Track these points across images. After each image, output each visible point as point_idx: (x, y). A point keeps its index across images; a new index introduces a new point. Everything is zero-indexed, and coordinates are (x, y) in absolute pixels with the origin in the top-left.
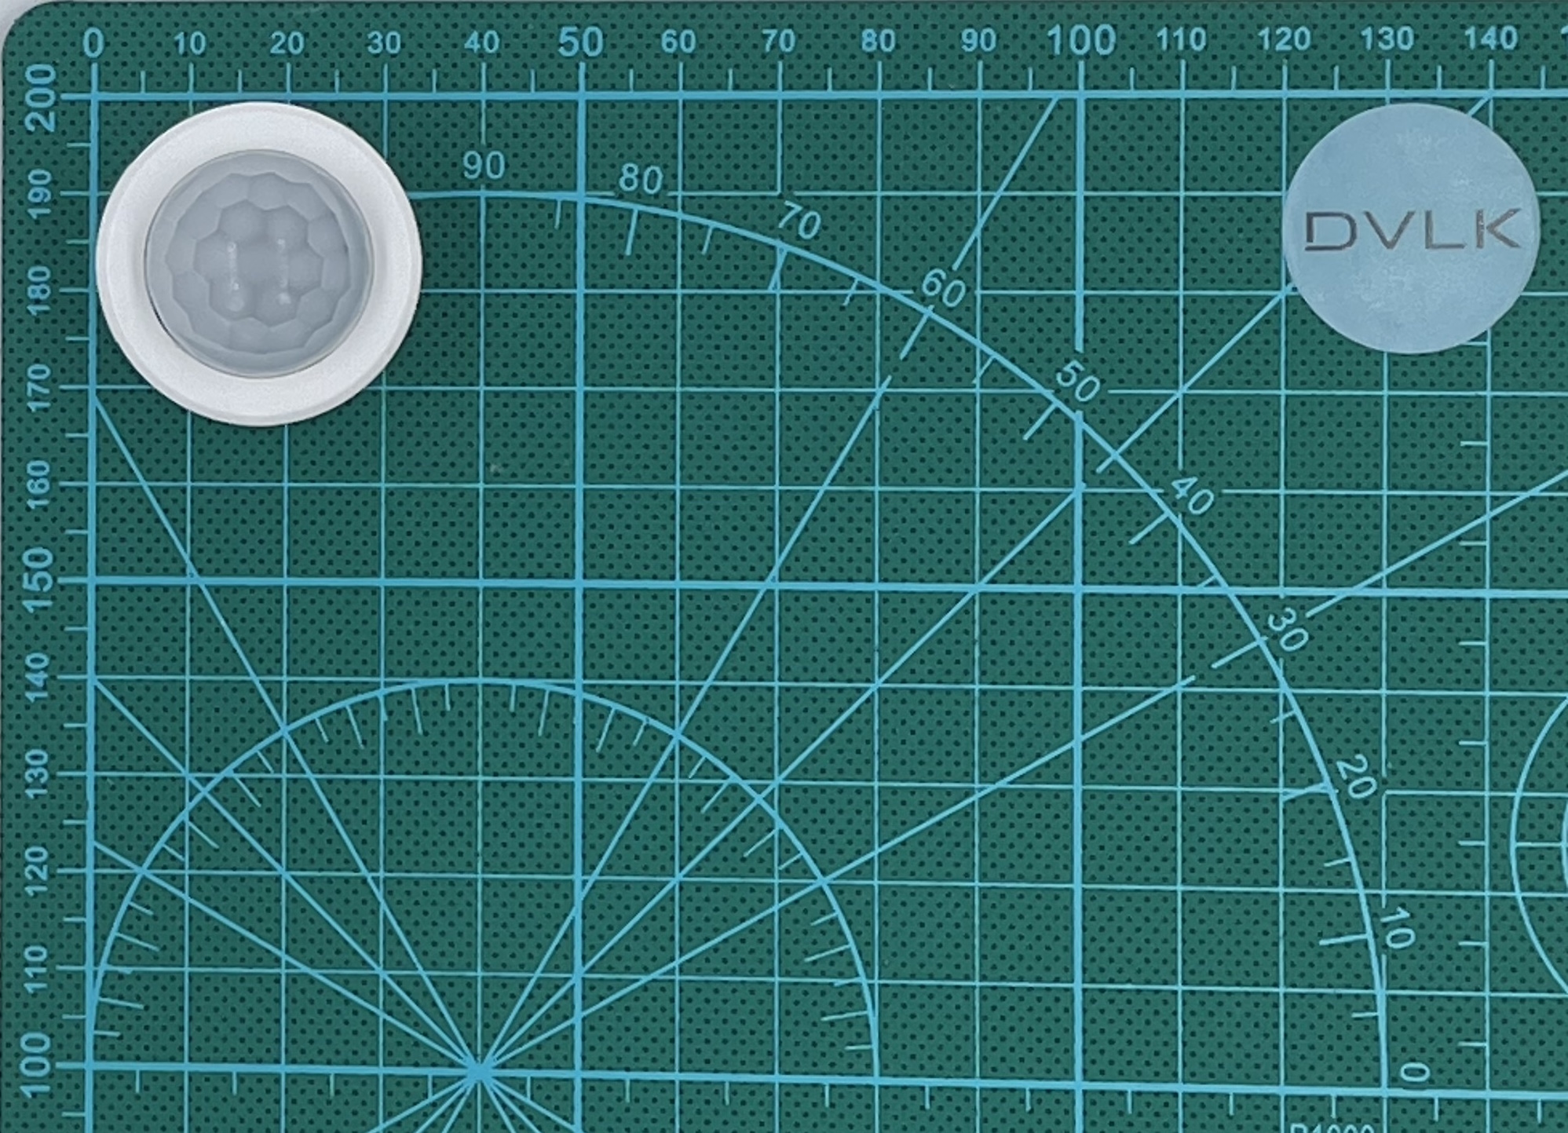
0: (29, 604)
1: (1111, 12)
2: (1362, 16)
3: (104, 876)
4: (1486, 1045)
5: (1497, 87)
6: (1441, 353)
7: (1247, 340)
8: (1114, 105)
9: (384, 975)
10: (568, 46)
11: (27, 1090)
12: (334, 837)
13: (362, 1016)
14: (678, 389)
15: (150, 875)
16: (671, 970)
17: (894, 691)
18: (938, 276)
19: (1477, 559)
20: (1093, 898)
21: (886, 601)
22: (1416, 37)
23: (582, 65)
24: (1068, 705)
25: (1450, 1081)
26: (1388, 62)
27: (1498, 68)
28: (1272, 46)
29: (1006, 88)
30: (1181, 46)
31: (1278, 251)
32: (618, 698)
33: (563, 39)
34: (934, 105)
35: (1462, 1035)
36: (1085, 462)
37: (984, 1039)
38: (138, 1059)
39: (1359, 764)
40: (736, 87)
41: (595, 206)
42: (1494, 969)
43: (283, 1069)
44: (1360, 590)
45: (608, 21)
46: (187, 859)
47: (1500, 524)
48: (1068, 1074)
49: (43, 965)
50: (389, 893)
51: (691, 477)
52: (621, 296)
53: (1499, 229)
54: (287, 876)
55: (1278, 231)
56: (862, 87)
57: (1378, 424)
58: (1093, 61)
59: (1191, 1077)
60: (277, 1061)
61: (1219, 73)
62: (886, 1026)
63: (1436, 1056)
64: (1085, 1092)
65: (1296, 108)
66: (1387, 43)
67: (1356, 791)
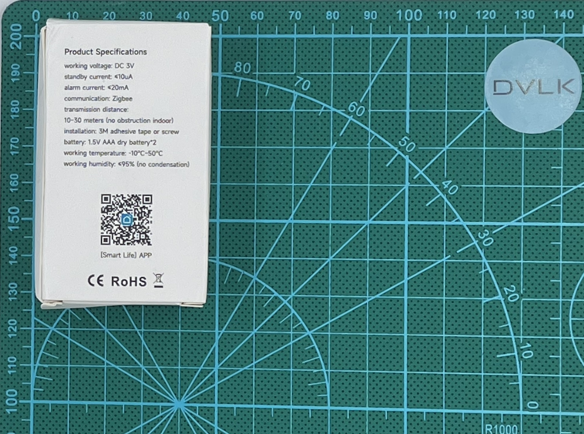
0: (10, 228)
1: (420, 5)
2: (515, 6)
3: (38, 330)
4: (560, 395)
5: (566, 33)
6: (545, 133)
7: (471, 129)
8: (421, 40)
9: (143, 368)
10: (216, 17)
11: (8, 411)
12: (125, 316)
13: (134, 383)
14: (256, 147)
15: (55, 330)
16: (252, 366)
17: (337, 261)
18: (354, 104)
19: (557, 211)
20: (411, 339)
21: (334, 227)
22: (536, 14)
23: (221, 25)
24: (402, 266)
25: (546, 409)
26: (525, 24)
27: (566, 25)
28: (481, 17)
29: (380, 33)
30: (447, 18)
31: (483, 95)
32: (233, 264)
33: (214, 15)
34: (353, 40)
35: (551, 391)
36: (409, 175)
37: (370, 392)
38: (50, 399)
39: (512, 289)
40: (279, 33)
41: (225, 78)
42: (563, 366)
43: (105, 403)
44: (513, 223)
45: (231, 8)
46: (69, 324)
47: (567, 198)
48: (402, 405)
49: (15, 364)
50: (145, 337)
51: (260, 180)
52: (235, 112)
53: (566, 86)
54: (107, 330)
55: (483, 87)
56: (326, 33)
57: (520, 160)
58: (413, 23)
59: (448, 407)
60: (103, 400)
61: (461, 27)
62: (333, 387)
63: (541, 399)
64: (408, 412)
65: (490, 41)
66: (524, 16)
67: (511, 299)
